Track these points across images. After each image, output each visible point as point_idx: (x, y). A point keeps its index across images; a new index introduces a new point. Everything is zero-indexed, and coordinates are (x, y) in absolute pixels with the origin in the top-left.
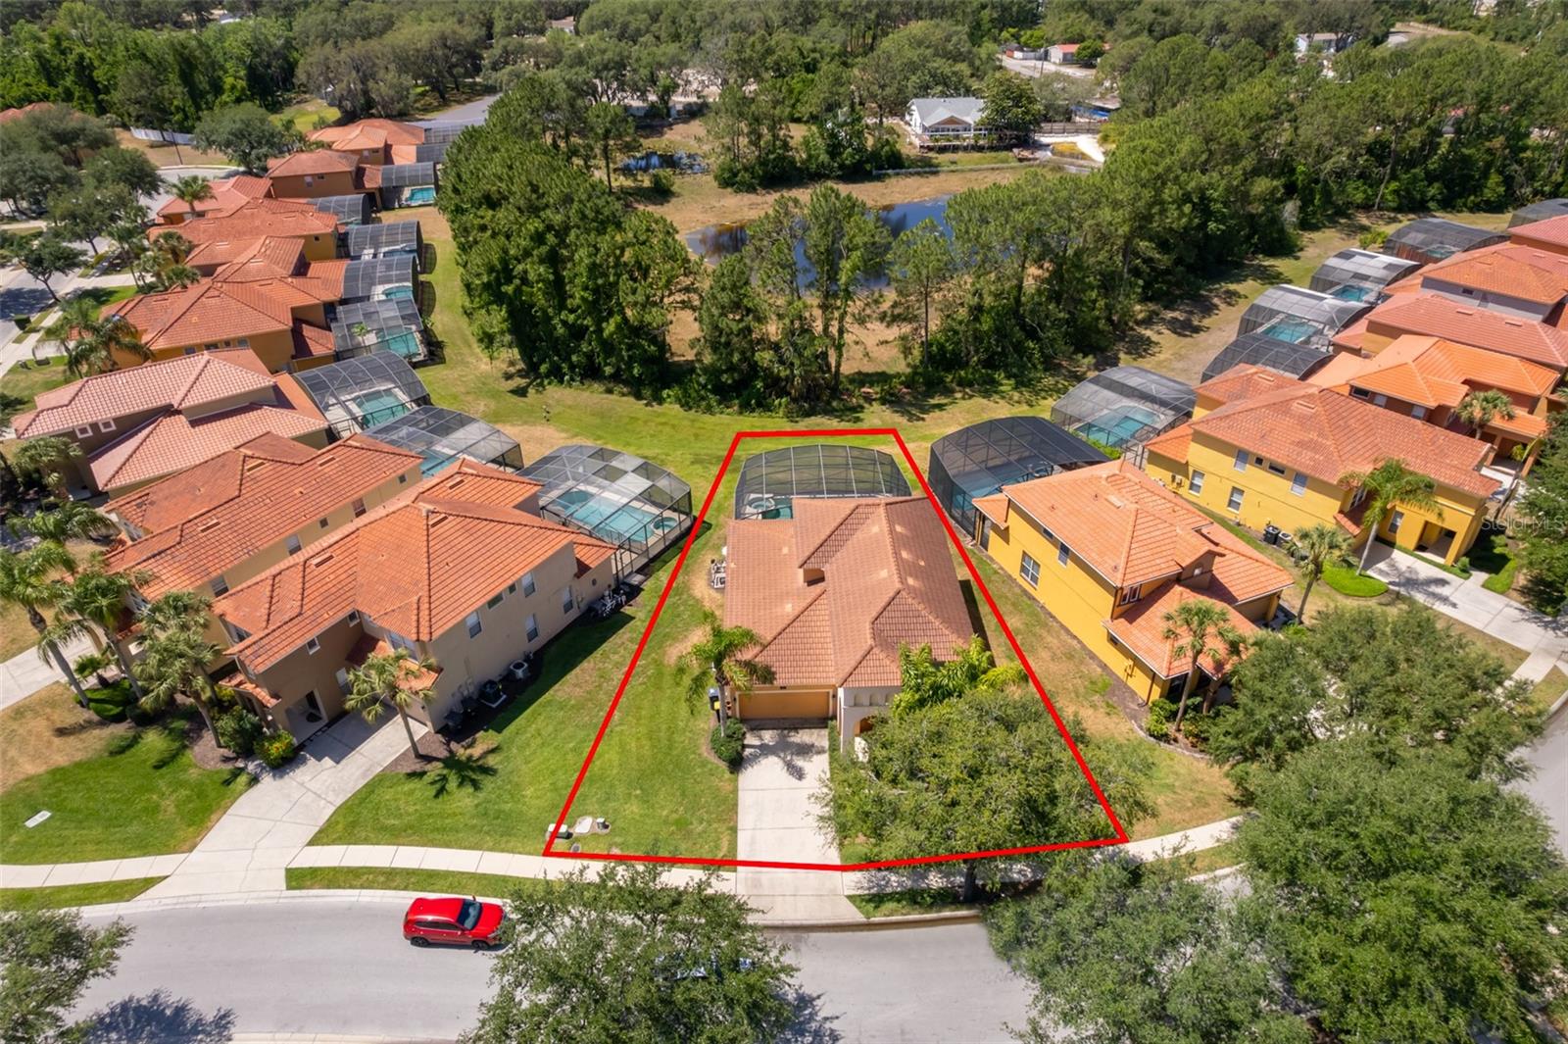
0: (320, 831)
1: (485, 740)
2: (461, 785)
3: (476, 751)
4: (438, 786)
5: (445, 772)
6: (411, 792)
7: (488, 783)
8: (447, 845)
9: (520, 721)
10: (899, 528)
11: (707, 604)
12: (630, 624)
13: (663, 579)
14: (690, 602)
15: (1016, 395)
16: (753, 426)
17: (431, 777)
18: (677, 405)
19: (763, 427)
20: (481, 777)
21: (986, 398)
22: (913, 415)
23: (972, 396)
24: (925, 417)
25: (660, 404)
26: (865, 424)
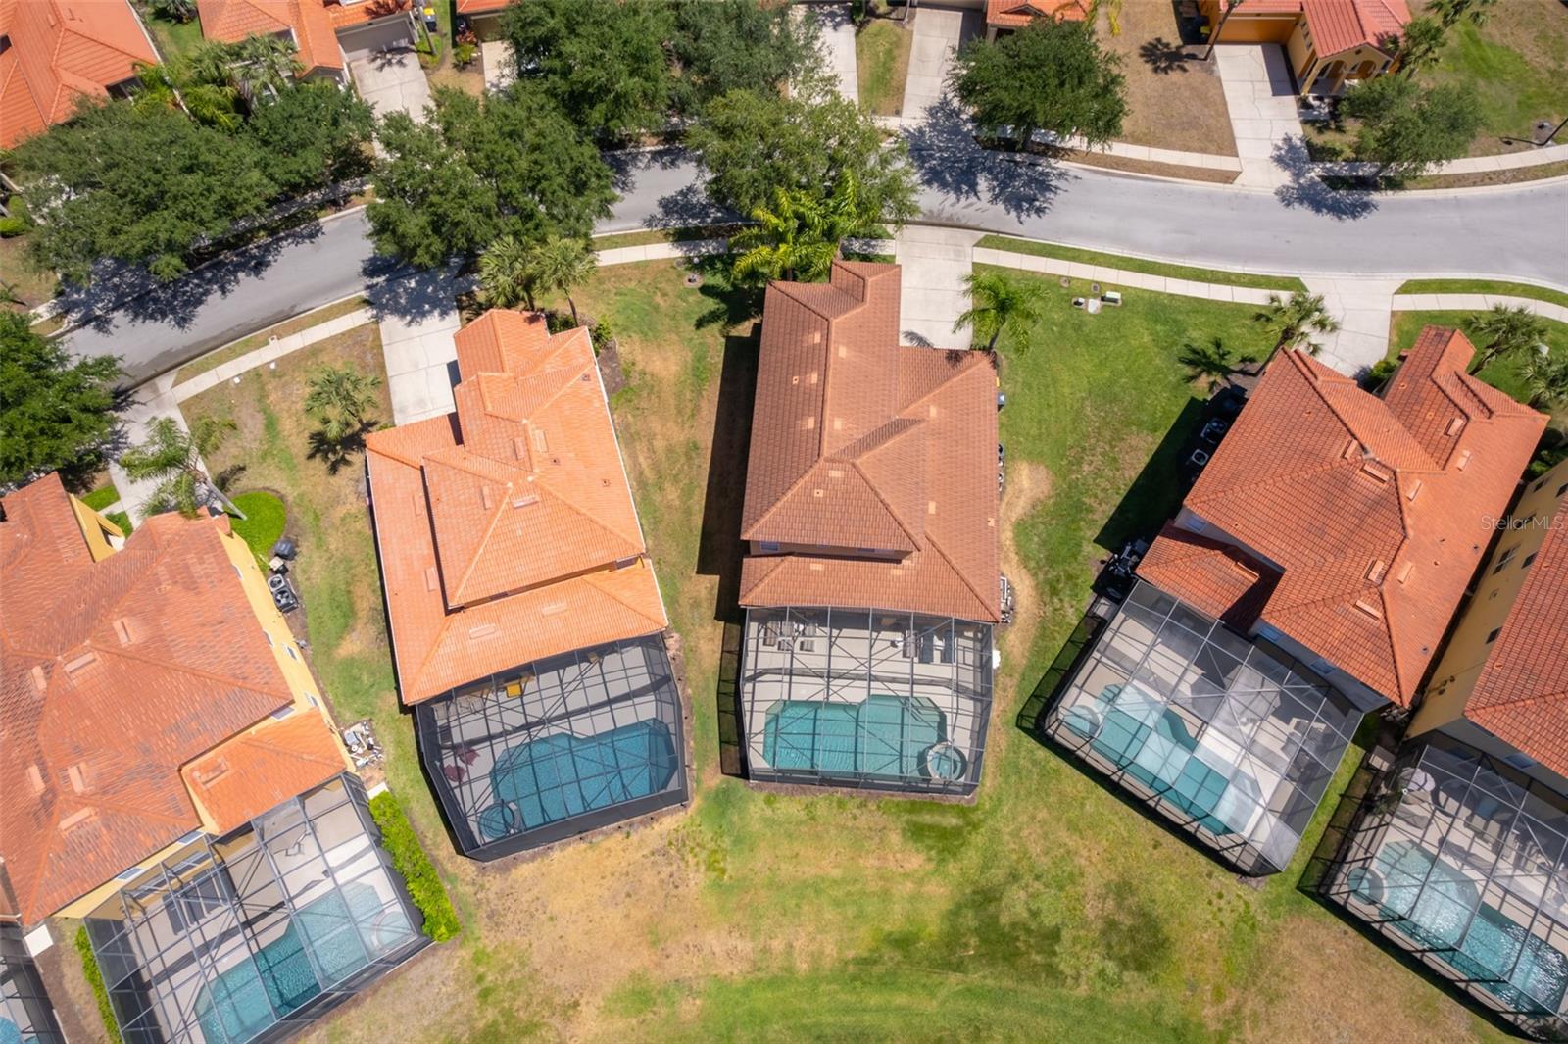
1: (1203, 387)
2: (1205, 351)
3: (1204, 381)
4: (1224, 350)
5: (1223, 362)
7: (1184, 352)
8: (1196, 300)
10: (811, 423)
11: (1014, 558)
12: (1098, 532)
13: (1071, 610)
14: (1032, 564)
17: (1234, 358)
20: (1191, 357)
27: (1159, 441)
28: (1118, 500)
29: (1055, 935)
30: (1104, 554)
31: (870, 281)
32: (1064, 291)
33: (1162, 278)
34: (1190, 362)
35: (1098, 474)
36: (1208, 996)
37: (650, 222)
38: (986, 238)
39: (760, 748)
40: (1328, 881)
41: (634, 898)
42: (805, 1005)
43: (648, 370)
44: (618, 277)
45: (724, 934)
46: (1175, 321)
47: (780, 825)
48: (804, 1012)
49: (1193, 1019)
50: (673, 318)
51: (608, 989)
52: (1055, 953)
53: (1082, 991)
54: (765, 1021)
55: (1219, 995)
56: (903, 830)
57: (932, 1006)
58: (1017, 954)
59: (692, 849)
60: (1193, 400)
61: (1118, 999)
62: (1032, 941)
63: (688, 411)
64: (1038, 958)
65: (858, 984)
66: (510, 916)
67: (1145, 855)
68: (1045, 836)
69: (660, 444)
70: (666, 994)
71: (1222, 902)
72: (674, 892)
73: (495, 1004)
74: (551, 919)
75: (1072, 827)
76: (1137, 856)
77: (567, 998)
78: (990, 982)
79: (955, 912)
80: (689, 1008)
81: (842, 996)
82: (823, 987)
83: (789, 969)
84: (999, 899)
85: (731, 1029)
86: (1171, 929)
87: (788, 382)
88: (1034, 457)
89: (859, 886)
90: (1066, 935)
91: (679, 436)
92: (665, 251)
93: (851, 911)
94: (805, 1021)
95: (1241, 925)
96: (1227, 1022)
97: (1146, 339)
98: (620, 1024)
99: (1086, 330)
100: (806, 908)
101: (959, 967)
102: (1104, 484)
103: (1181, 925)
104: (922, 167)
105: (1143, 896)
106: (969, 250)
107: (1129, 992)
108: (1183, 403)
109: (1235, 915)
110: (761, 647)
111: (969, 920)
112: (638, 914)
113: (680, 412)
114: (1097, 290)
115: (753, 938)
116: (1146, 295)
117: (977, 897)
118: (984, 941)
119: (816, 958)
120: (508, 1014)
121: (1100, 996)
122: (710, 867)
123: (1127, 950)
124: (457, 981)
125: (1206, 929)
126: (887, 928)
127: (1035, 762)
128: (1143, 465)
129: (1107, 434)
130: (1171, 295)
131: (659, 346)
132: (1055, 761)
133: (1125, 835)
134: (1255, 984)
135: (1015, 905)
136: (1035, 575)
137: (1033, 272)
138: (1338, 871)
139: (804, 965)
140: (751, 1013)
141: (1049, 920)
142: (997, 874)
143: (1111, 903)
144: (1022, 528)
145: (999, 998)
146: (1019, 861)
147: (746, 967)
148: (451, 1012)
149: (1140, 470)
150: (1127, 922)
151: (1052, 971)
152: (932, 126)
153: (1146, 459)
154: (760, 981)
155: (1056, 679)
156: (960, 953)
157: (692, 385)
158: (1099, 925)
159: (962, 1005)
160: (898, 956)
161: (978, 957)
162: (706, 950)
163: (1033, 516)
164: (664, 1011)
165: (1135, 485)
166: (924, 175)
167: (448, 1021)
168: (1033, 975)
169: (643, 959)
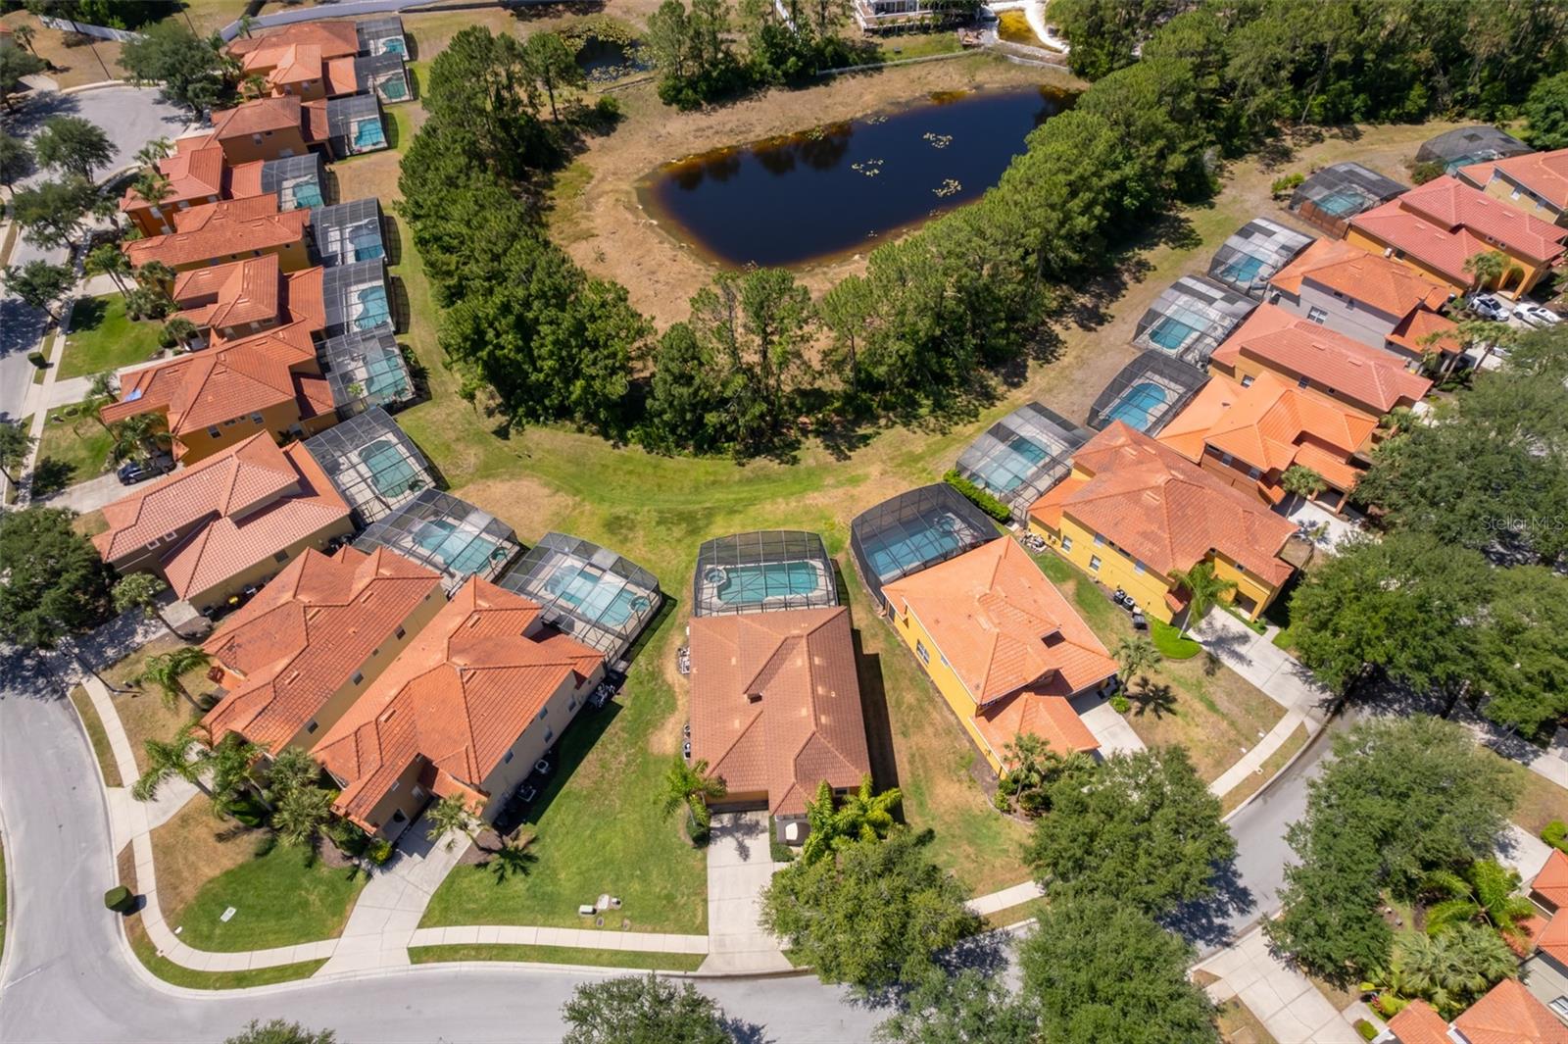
0: (424, 917)
1: (526, 831)
2: (514, 872)
3: (521, 842)
4: (498, 874)
5: (502, 861)
6: (481, 880)
7: (533, 868)
8: (512, 923)
9: (549, 812)
10: (817, 661)
11: (677, 689)
12: (620, 714)
13: (642, 665)
14: (665, 688)
15: (933, 420)
16: (707, 473)
17: (493, 866)
18: (640, 447)
19: (715, 473)
20: (527, 864)
21: (906, 425)
22: (842, 452)
23: (895, 423)
24: (851, 454)
25: (626, 445)
26: (802, 466)
27: (567, 785)
29: (658, 523)
30: (617, 699)
32: (628, 913)
33: (538, 943)
36: (587, 512)
38: (695, 967)
40: (520, 553)
42: (777, 489)
43: (958, 785)
46: (535, 898)
48: (777, 487)
49: (596, 505)
50: (953, 836)
52: (660, 518)
53: (646, 509)
54: (794, 481)
55: (582, 513)
57: (718, 496)
58: (677, 516)
60: (535, 823)
61: (628, 508)
62: (670, 521)
63: (917, 758)
64: (668, 516)
65: (752, 499)
68: (664, 557)
70: (842, 484)
78: (691, 507)
79: (707, 526)
80: (829, 481)
81: (760, 494)
82: (769, 495)
83: (786, 499)
84: (687, 532)
85: (809, 477)
88: (662, 758)
90: (654, 524)
94: (776, 484)
96: (580, 505)
98: (860, 472)
101: (706, 509)
102: (612, 748)
105: (615, 539)
106: (712, 950)
107: (625, 510)
108: (543, 820)
111: (701, 523)
114: (598, 920)
115: (806, 505)
116: (556, 921)
117: (697, 531)
118: (694, 518)
119: (774, 503)
121: (638, 508)
122: (832, 525)
123: (624, 522)
126: (741, 515)
127: (668, 585)
128: (581, 765)
130: (533, 924)
132: (657, 585)
134: (565, 518)
135: (679, 531)
137: (654, 931)
138: (513, 558)
139: (779, 500)
141: (662, 528)
142: (688, 541)
143: (631, 536)
144: (671, 709)
145: (687, 502)
146: (677, 546)
147: (807, 496)
150: (624, 531)
151: (661, 512)
154: (799, 494)
156: (705, 513)
157: (921, 781)
158: (637, 529)
159: (704, 498)
160: (735, 509)
161: (697, 513)
162: (827, 498)
163: (664, 718)
164: (841, 479)
165: (589, 750)
168: (670, 511)
169: (856, 491)
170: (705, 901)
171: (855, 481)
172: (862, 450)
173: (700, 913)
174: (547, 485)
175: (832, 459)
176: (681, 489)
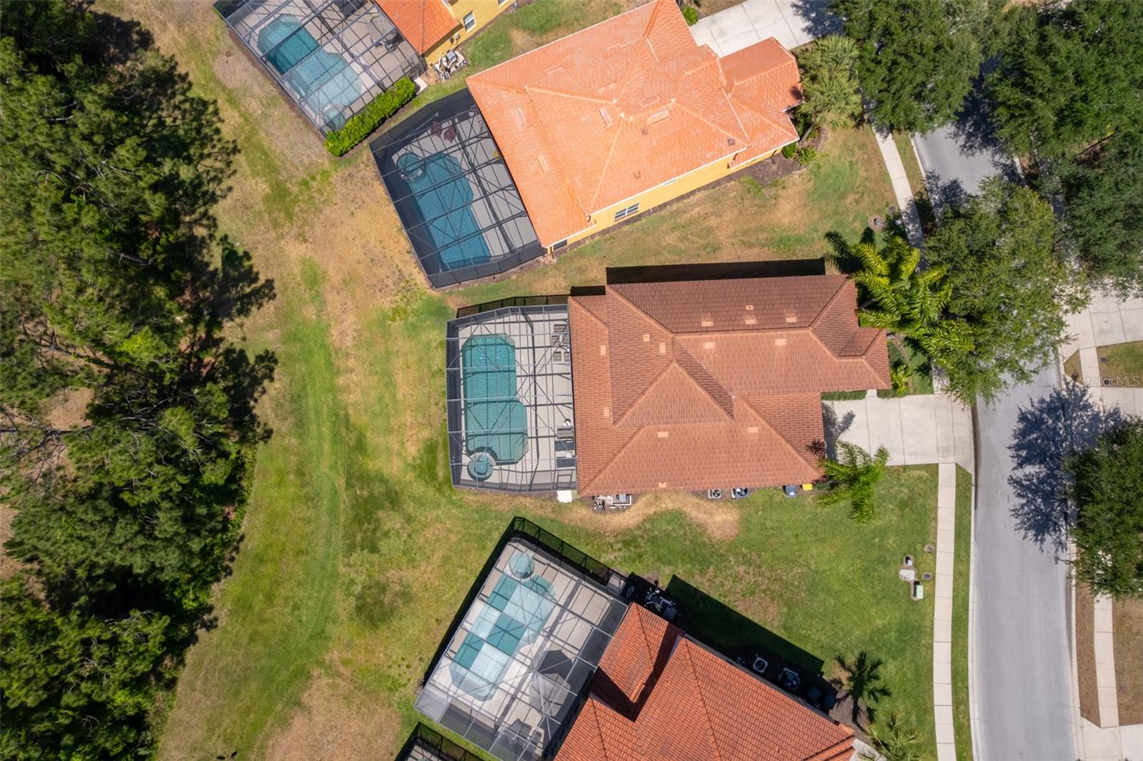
1: (832, 672)
2: (877, 678)
3: (844, 675)
4: (878, 695)
5: (865, 693)
7: (874, 655)
8: (931, 670)
10: (707, 323)
11: (651, 511)
12: (682, 579)
13: (612, 557)
14: (648, 526)
15: (208, 162)
16: (280, 484)
17: (872, 704)
18: (215, 587)
19: (282, 473)
20: (868, 664)
21: (213, 199)
22: (256, 292)
23: (205, 215)
24: (262, 279)
25: (210, 609)
26: (279, 349)
27: (775, 632)
28: (714, 595)
29: (374, 549)
30: (664, 583)
31: (862, 360)
32: (919, 547)
33: (949, 638)
34: (861, 661)
35: (737, 579)
36: (345, 655)
37: (932, 177)
38: (968, 474)
39: (477, 333)
40: (425, 745)
41: (370, 264)
42: (318, 385)
43: (780, 200)
44: (869, 161)
45: (355, 327)
46: (903, 650)
47: (427, 354)
48: (314, 385)
49: (330, 644)
50: (836, 213)
51: (316, 259)
52: (363, 549)
53: (342, 570)
54: (307, 361)
55: (346, 662)
56: (432, 439)
57: (325, 467)
58: (360, 524)
59: (405, 297)
60: (822, 663)
61: (339, 594)
62: (369, 534)
63: (746, 239)
64: (358, 538)
65: (334, 419)
66: (351, 187)
67: (431, 613)
68: (438, 540)
69: (713, 221)
70: (317, 296)
71: (405, 668)
72: (377, 290)
73: (300, 191)
74: (353, 214)
75: (446, 560)
76: (429, 606)
77: (308, 235)
78: (342, 506)
79: (384, 481)
80: (310, 312)
81: (325, 409)
82: (330, 396)
83: (338, 373)
84: (393, 509)
85: (300, 340)
86: (384, 631)
87: (748, 302)
88: (745, 523)
89: (393, 412)
90: (375, 557)
91: (723, 236)
92: (903, 194)
93: (377, 408)
94: (309, 387)
95: (391, 680)
96: (330, 667)
97: (879, 622)
98: (296, 270)
99: (880, 568)
100: (376, 378)
101: (349, 485)
102: (728, 584)
103: (387, 638)
104: (1041, 411)
105: (403, 611)
106: (952, 459)
107: (344, 600)
108: (817, 654)
109: (397, 677)
110: (553, 323)
111: (378, 489)
112: (361, 268)
113: (745, 232)
114: (927, 577)
115: (354, 346)
116: (927, 623)
117: (393, 494)
118: (366, 501)
119: (346, 389)
120: (296, 201)
121: (339, 581)
122: (395, 311)
123: (369, 600)
124: (311, 164)
125: (386, 655)
126: (368, 434)
127: (489, 531)
128: (750, 617)
129: (776, 587)
130: (931, 647)
131: (805, 205)
132: (491, 546)
133: (444, 598)
134: (355, 688)
135: (391, 521)
136: (639, 528)
137: (935, 519)
138: (433, 754)
139: (341, 382)
140: (310, 352)
141: (383, 545)
142: (410, 508)
143: (397, 588)
144: (677, 517)
145: (333, 512)
146: (420, 522)
147: (337, 345)
148: (293, 165)
149: (745, 614)
150: (387, 600)
151: (351, 548)
152: (1096, 417)
153: (756, 620)
154: (330, 355)
155: (554, 545)
156: (357, 485)
157: (773, 238)
158: (383, 580)
159: (326, 488)
160: (352, 443)
161: (356, 497)
162: (344, 317)
163: (690, 525)
164: (307, 296)
165: (731, 610)
166: (1032, 414)
167: (288, 164)
168: (349, 535)
169: (335, 277)
170: (905, 468)
171: (314, 279)
172: (257, 263)
173: (916, 473)
174: (284, 722)
175: (269, 307)
176: (308, 521)
